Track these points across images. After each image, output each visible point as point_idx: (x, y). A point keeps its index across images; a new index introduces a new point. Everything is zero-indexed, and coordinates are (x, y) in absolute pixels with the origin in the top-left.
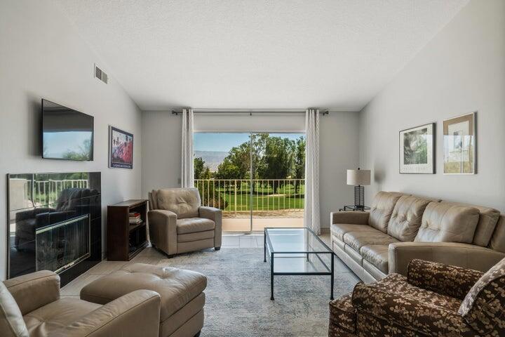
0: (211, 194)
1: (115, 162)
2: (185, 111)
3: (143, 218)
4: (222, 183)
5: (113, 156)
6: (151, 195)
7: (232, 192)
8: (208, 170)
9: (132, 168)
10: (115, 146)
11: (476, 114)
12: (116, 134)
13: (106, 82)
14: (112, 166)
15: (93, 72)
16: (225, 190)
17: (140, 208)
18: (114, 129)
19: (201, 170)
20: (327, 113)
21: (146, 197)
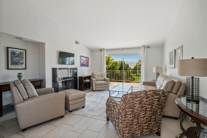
0: (129, 76)
1: (82, 65)
2: (103, 50)
3: (90, 80)
4: (135, 72)
5: (81, 63)
6: (92, 74)
7: (138, 75)
8: (130, 68)
9: (88, 66)
10: (82, 61)
11: (183, 46)
12: (82, 58)
13: (79, 44)
14: (81, 66)
15: (75, 42)
16: (136, 75)
17: (89, 77)
18: (81, 56)
19: (128, 68)
20: (149, 47)
21: (91, 75)
